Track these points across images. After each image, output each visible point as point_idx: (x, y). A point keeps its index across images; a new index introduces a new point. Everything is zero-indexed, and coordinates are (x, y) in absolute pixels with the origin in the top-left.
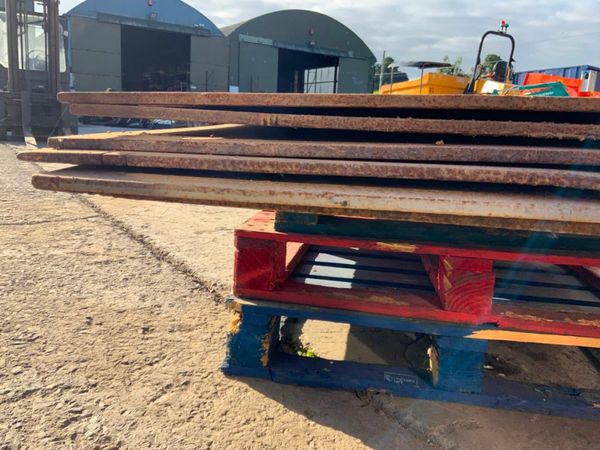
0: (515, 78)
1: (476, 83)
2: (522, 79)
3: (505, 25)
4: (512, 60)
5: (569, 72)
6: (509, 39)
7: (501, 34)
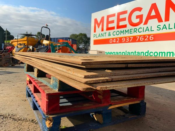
0: (51, 39)
1: (41, 40)
2: (53, 40)
3: (47, 25)
4: (50, 35)
5: (64, 39)
6: (48, 29)
7: (46, 27)
